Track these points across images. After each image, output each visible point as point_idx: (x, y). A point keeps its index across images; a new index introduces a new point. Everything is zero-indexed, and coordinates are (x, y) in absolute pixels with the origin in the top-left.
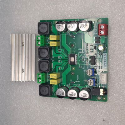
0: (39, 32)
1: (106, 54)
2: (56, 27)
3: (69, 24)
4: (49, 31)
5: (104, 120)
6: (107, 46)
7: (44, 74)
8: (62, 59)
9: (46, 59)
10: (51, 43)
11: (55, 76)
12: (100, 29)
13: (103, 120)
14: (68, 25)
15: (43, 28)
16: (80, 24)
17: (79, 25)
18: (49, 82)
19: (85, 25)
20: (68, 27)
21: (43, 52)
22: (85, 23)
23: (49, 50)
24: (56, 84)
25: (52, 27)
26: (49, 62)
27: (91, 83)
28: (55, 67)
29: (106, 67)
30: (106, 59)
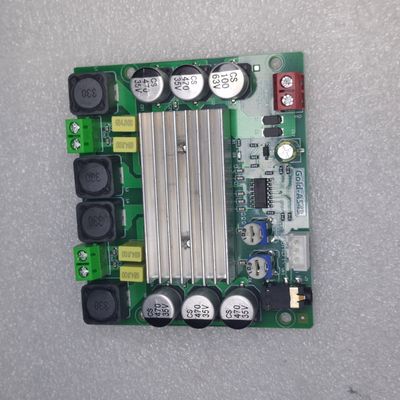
0: (75, 108)
1: (302, 170)
2: (133, 88)
3: (177, 77)
6: (304, 146)
7: (97, 248)
9: (103, 196)
11: (134, 254)
12: (279, 88)
13: (352, 391)
14: (174, 79)
15: (85, 93)
16: (212, 74)
17: (211, 80)
18: (117, 273)
19: (229, 77)
20: (173, 86)
21: (91, 175)
22: (229, 73)
23: (110, 167)
24: (140, 280)
25: (117, 87)
26: (112, 205)
27: (259, 268)
28: (134, 221)
29: (304, 214)
30: (303, 186)
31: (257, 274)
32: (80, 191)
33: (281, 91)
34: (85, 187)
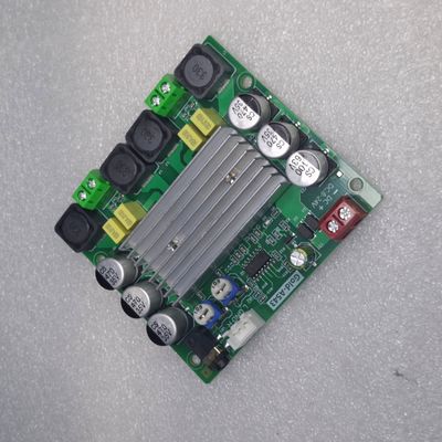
0: (180, 70)
2: (232, 105)
3: (271, 129)
4: (206, 92)
6: (319, 263)
9: (144, 157)
10: (186, 132)
11: (128, 221)
12: (335, 213)
14: (267, 128)
15: (197, 69)
16: (297, 154)
17: (292, 157)
19: (307, 169)
20: (262, 133)
21: (148, 133)
22: (310, 165)
23: (166, 141)
24: (117, 241)
25: (227, 82)
26: (143, 169)
27: (205, 314)
28: (152, 191)
29: (274, 308)
30: (292, 289)
31: (201, 318)
32: (130, 135)
33: (334, 216)
34: (135, 137)
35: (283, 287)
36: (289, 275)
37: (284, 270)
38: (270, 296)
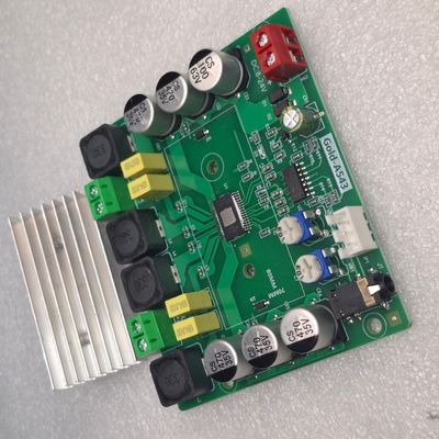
0: (92, 172)
1: (330, 136)
3: (161, 90)
5: (434, 413)
6: (321, 108)
8: (198, 234)
10: (133, 188)
11: (182, 305)
13: (432, 417)
14: (159, 94)
19: (206, 65)
22: (204, 60)
24: (195, 332)
29: (350, 187)
30: (337, 154)
31: (311, 277)
35: (331, 164)
36: (322, 150)
37: (314, 154)
38: (335, 186)
